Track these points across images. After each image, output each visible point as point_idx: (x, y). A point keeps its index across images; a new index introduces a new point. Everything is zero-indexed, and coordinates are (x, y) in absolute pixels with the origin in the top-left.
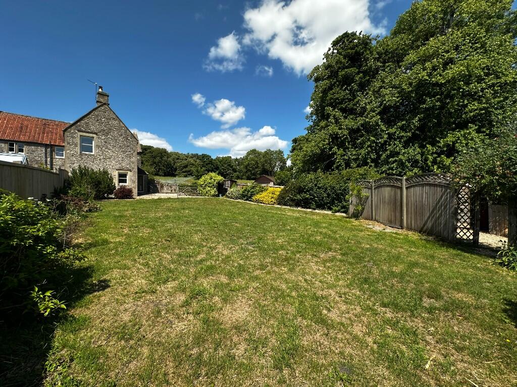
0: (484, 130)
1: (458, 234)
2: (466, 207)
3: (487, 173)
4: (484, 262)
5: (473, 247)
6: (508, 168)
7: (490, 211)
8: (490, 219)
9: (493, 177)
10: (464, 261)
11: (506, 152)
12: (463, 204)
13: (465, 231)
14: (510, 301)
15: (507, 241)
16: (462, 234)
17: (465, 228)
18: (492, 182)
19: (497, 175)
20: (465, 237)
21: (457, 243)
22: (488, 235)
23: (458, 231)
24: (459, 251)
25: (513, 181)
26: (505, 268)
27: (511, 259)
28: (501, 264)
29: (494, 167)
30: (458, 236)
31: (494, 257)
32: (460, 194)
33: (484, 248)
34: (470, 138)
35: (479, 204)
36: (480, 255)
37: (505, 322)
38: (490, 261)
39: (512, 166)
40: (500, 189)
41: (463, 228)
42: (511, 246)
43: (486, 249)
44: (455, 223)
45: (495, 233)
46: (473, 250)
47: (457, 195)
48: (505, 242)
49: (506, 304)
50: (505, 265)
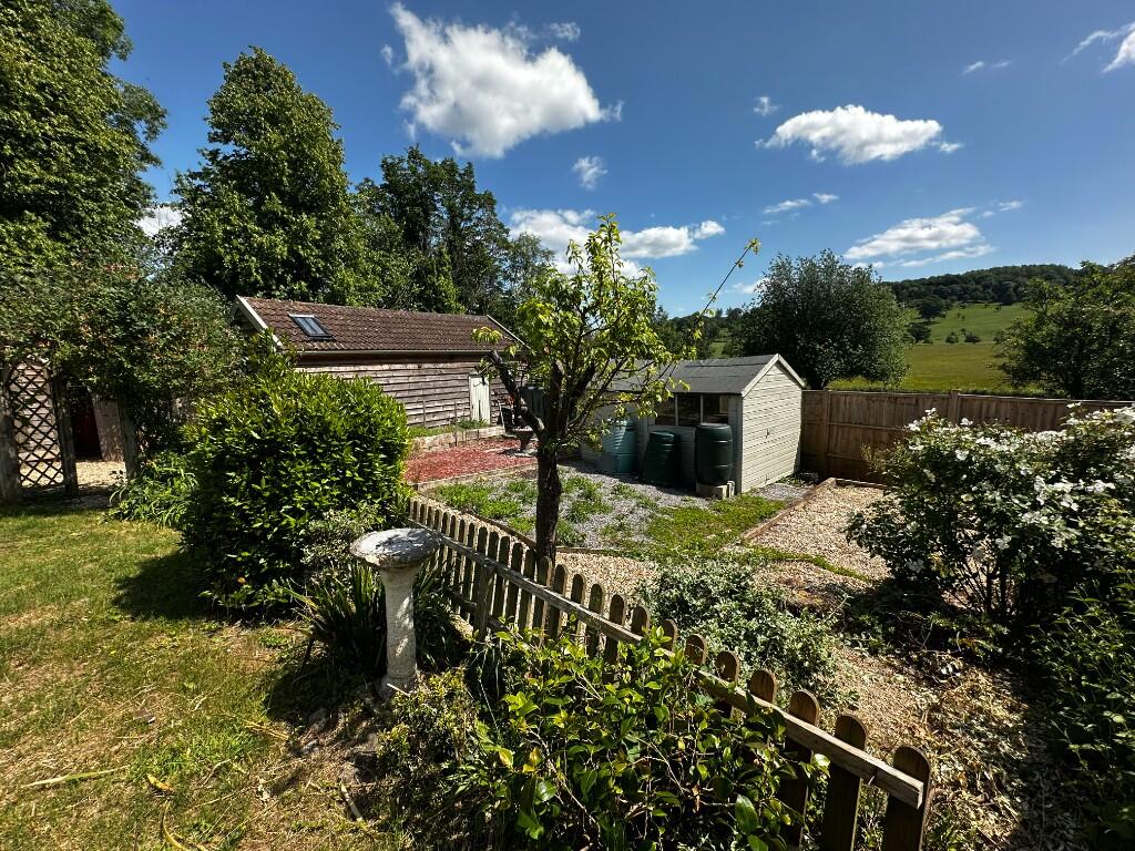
0: (67, 235)
1: (26, 478)
2: (35, 413)
3: (65, 336)
4: (87, 522)
5: (68, 498)
6: (103, 330)
7: (98, 414)
8: (101, 432)
9: (78, 345)
10: (41, 537)
11: (96, 296)
12: (25, 407)
13: (42, 467)
14: (127, 579)
15: (124, 470)
16: (35, 475)
17: (41, 460)
18: (75, 356)
19: (85, 344)
20: (44, 482)
21: (25, 499)
22: (101, 464)
23: (25, 471)
24: (32, 518)
25: (114, 356)
26: (125, 522)
27: (133, 502)
28: (117, 516)
29: (78, 326)
30: (26, 483)
31: (105, 508)
32: (13, 381)
33: (90, 494)
34: (33, 246)
35: (65, 403)
36: (79, 511)
37: (116, 622)
38: (100, 517)
39: (109, 326)
40: (95, 372)
41: (38, 462)
42: (132, 477)
43: (95, 494)
44: (12, 454)
45: (113, 457)
46: (67, 505)
47: (7, 386)
48: (121, 472)
49: (120, 588)
50: (124, 517)
